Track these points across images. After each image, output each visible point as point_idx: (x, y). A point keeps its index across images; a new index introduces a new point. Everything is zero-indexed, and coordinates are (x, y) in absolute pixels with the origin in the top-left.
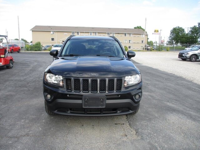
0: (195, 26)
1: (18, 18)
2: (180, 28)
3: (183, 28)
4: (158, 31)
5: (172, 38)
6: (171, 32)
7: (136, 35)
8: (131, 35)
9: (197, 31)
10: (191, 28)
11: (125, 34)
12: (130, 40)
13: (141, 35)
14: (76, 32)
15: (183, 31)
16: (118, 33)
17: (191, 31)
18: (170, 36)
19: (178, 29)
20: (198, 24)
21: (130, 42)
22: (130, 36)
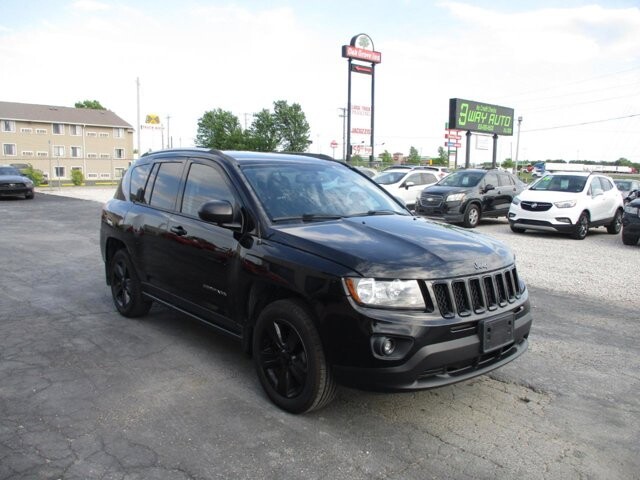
0: (265, 111)
2: (226, 114)
3: (234, 114)
4: (157, 120)
5: (204, 142)
6: (199, 124)
7: (97, 130)
8: (78, 130)
9: (273, 124)
10: (256, 116)
11: (56, 126)
12: (74, 149)
13: (115, 132)
15: (236, 124)
16: (29, 123)
17: (258, 125)
18: (199, 138)
19: (218, 117)
20: (274, 106)
21: (75, 154)
22: (75, 133)
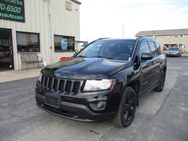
1: (123, 26)
14: (179, 35)
